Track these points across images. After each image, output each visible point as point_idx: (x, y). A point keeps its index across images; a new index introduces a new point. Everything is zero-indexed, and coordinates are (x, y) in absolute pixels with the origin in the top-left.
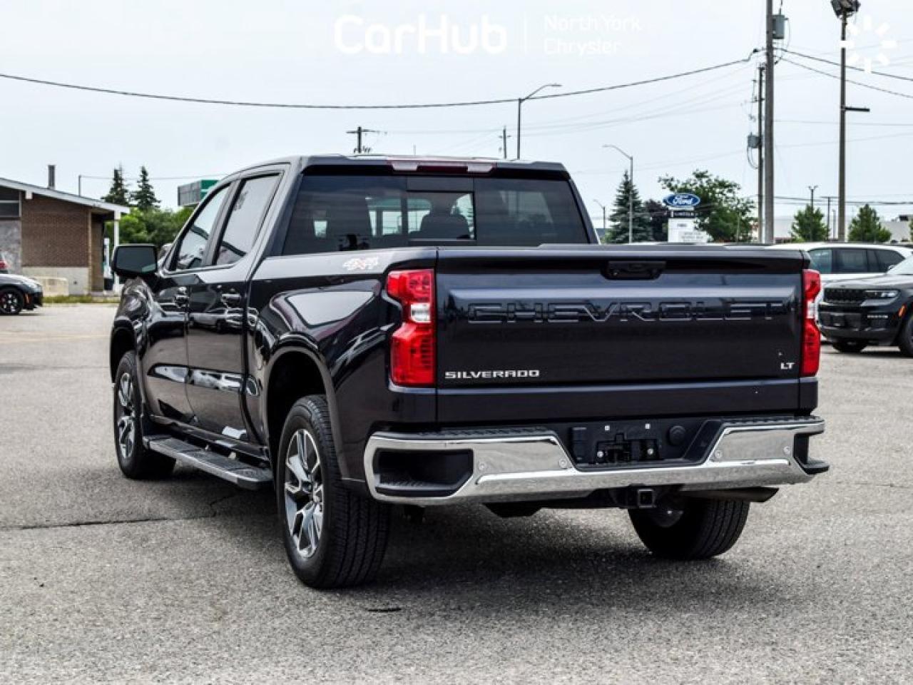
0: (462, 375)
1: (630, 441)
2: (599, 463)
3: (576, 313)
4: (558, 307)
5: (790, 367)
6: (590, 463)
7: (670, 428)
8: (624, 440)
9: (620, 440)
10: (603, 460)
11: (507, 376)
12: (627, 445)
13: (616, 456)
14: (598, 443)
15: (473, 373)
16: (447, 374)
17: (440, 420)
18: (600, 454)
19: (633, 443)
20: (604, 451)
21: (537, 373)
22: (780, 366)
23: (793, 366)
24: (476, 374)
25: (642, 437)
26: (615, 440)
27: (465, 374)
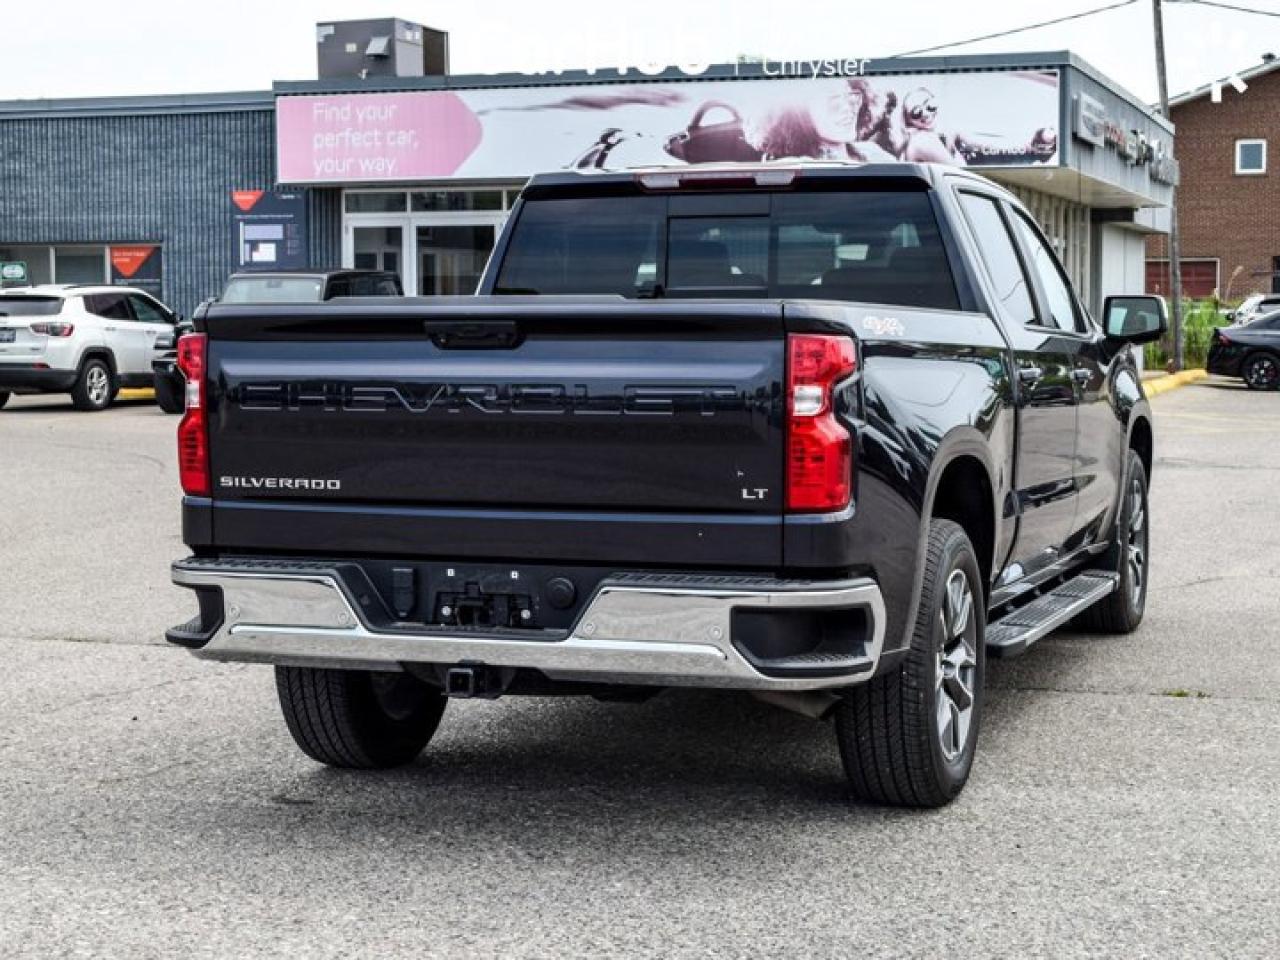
0: (240, 482)
1: (491, 597)
2: (447, 624)
3: (382, 398)
4: (355, 389)
5: (761, 496)
6: (427, 623)
7: (549, 580)
8: (480, 593)
9: (473, 594)
10: (451, 621)
11: (297, 486)
12: (489, 598)
13: (476, 615)
14: (439, 595)
15: (254, 480)
16: (223, 480)
17: (218, 542)
18: (446, 611)
19: (497, 601)
20: (452, 607)
21: (338, 486)
22: (741, 494)
23: (765, 493)
24: (258, 481)
25: (508, 590)
26: (466, 593)
27: (243, 480)
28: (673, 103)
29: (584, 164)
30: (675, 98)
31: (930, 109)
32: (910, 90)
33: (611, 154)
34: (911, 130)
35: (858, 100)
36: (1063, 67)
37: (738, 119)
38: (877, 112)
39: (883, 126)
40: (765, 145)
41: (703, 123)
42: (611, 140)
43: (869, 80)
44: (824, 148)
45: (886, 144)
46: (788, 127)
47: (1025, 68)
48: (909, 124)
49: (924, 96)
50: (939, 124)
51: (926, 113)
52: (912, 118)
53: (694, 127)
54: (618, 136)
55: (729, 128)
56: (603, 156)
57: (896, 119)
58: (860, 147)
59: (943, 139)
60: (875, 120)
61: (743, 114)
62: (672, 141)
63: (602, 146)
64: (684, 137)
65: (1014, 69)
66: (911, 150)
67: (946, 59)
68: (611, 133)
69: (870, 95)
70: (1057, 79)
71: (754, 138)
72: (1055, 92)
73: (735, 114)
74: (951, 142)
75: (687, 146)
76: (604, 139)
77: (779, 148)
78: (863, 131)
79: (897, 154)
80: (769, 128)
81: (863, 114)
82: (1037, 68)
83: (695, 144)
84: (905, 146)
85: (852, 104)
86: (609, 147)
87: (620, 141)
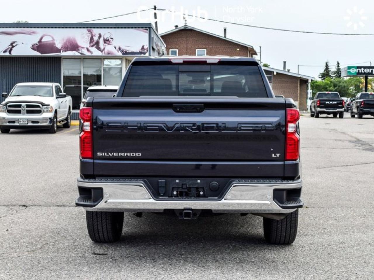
0: (105, 154)
1: (190, 188)
2: (175, 197)
3: (157, 128)
4: (148, 125)
5: (278, 156)
6: (169, 197)
7: (210, 183)
8: (187, 187)
9: (184, 187)
10: (177, 196)
11: (125, 155)
12: (189, 189)
13: (184, 194)
14: (173, 188)
15: (110, 154)
16: (98, 153)
17: (95, 174)
18: (175, 193)
19: (192, 189)
20: (177, 192)
21: (140, 155)
22: (272, 155)
23: (279, 155)
24: (111, 154)
25: (196, 186)
26: (182, 187)
27: (106, 154)
28: (33, 34)
29: (5, 52)
30: (34, 33)
31: (111, 38)
32: (106, 33)
33: (14, 49)
34: (106, 44)
35: (90, 35)
36: (149, 28)
37: (53, 40)
38: (96, 39)
39: (97, 43)
40: (62, 48)
41: (43, 40)
42: (14, 45)
43: (93, 29)
44: (80, 49)
45: (98, 48)
46: (69, 42)
47: (139, 28)
48: (105, 43)
49: (109, 35)
50: (114, 43)
51: (110, 39)
52: (106, 41)
53: (40, 41)
54: (16, 43)
55: (51, 42)
56: (11, 50)
57: (101, 41)
58: (91, 49)
59: (115, 47)
60: (95, 41)
61: (55, 38)
62: (33, 45)
63: (11, 47)
64: (37, 44)
65: (136, 28)
66: (106, 50)
67: (116, 24)
68: (14, 43)
69: (94, 34)
70: (148, 31)
71: (59, 45)
72: (147, 35)
73: (53, 38)
74: (117, 48)
75: (38, 47)
76: (12, 44)
77: (66, 49)
78: (92, 44)
79: (102, 51)
80: (63, 43)
81: (92, 39)
82: (142, 28)
83: (40, 47)
84: (104, 49)
85: (88, 36)
86: (13, 47)
87: (16, 45)
